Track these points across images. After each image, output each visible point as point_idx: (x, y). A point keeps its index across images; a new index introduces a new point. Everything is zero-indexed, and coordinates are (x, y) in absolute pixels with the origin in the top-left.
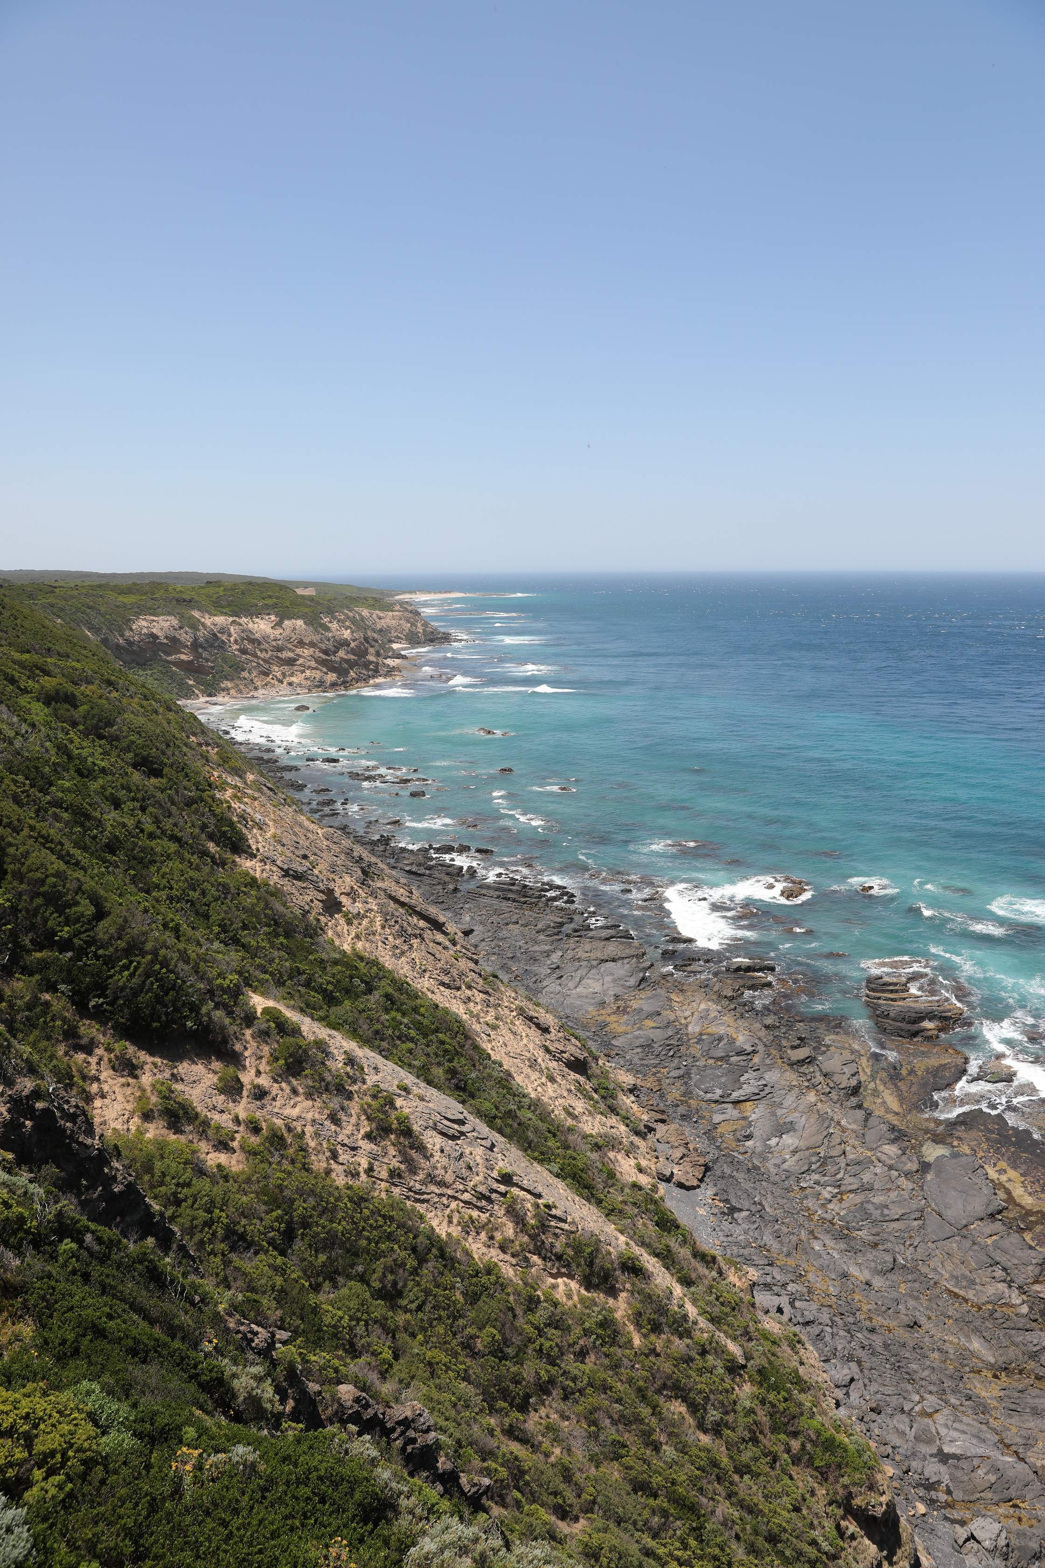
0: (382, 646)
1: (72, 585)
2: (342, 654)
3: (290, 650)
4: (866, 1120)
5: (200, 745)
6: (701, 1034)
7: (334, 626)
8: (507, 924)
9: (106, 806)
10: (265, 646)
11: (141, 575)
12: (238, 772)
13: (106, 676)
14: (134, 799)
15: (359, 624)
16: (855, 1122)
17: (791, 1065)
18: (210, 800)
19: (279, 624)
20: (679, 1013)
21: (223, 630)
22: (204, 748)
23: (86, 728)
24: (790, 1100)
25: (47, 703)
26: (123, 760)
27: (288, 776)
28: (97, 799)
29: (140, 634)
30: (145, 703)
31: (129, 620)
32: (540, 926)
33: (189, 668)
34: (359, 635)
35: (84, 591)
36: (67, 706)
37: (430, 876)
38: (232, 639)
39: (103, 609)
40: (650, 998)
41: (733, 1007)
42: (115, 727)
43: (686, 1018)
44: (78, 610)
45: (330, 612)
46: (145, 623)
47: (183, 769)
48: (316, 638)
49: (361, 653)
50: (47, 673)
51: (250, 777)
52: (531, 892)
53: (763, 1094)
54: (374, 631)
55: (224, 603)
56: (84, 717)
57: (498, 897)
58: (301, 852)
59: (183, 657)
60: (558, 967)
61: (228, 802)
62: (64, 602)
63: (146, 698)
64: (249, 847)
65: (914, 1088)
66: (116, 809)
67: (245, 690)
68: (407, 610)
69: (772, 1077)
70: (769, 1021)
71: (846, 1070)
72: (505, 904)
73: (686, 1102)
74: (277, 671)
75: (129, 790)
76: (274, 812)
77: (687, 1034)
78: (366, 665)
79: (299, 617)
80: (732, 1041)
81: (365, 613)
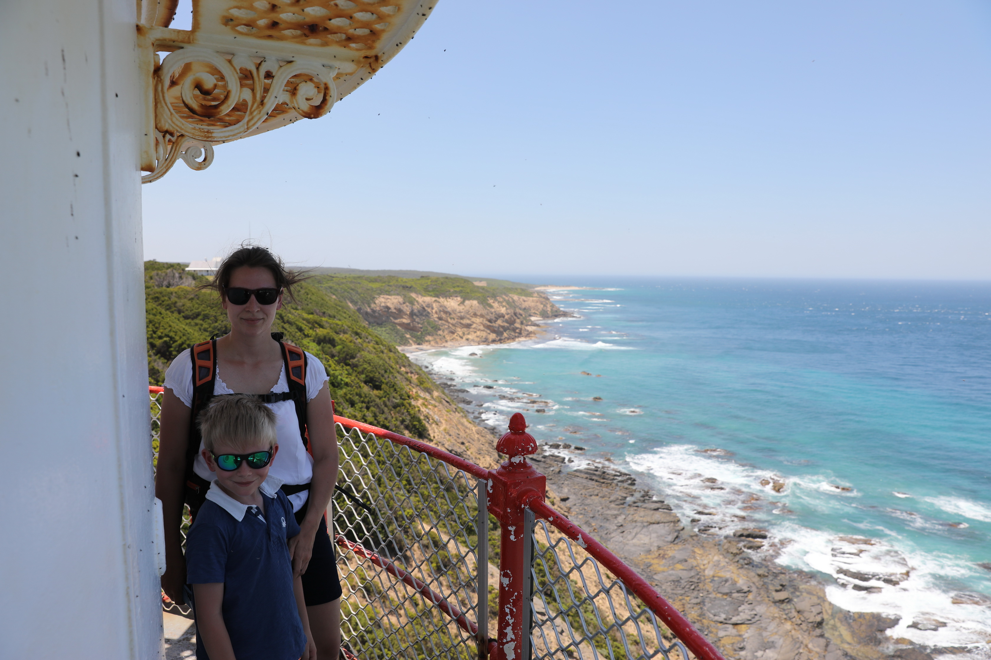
0: (525, 318)
1: (343, 276)
2: (499, 322)
3: (468, 319)
4: (827, 646)
5: (407, 373)
6: (714, 577)
7: (496, 305)
8: (591, 496)
9: (346, 405)
10: (453, 316)
11: (384, 271)
12: (428, 390)
13: (355, 329)
14: (363, 402)
15: (511, 304)
16: (819, 646)
17: (775, 602)
18: (407, 405)
19: (463, 303)
20: (699, 561)
21: (428, 306)
22: (409, 375)
23: (340, 359)
24: (772, 627)
25: (319, 343)
26: (359, 379)
27: (461, 395)
28: (341, 400)
29: (380, 306)
30: (376, 346)
31: (374, 298)
32: (612, 498)
33: (407, 327)
34: (511, 311)
35: (350, 280)
36: (329, 345)
37: (544, 462)
38: (434, 311)
39: (360, 291)
40: (681, 550)
41: (736, 560)
42: (356, 359)
43: (704, 565)
44: (345, 291)
45: (494, 296)
46: (383, 300)
47: (393, 386)
48: (484, 312)
49: (511, 322)
50: (321, 326)
51: (436, 394)
52: (608, 476)
53: (753, 620)
54: (520, 309)
55: (431, 289)
56: (339, 353)
57: (587, 478)
58: (461, 441)
59: (405, 321)
60: (622, 526)
61: (418, 407)
62: (338, 286)
63: (377, 343)
64: (429, 435)
65: (863, 628)
66: (352, 407)
67: (440, 342)
68: (541, 297)
69: (760, 609)
70: (761, 572)
71: (813, 609)
72: (591, 482)
73: (701, 621)
74: (460, 331)
75: (360, 396)
76: (447, 415)
77: (704, 576)
78: (514, 330)
79: (475, 299)
80: (734, 583)
81: (516, 297)
